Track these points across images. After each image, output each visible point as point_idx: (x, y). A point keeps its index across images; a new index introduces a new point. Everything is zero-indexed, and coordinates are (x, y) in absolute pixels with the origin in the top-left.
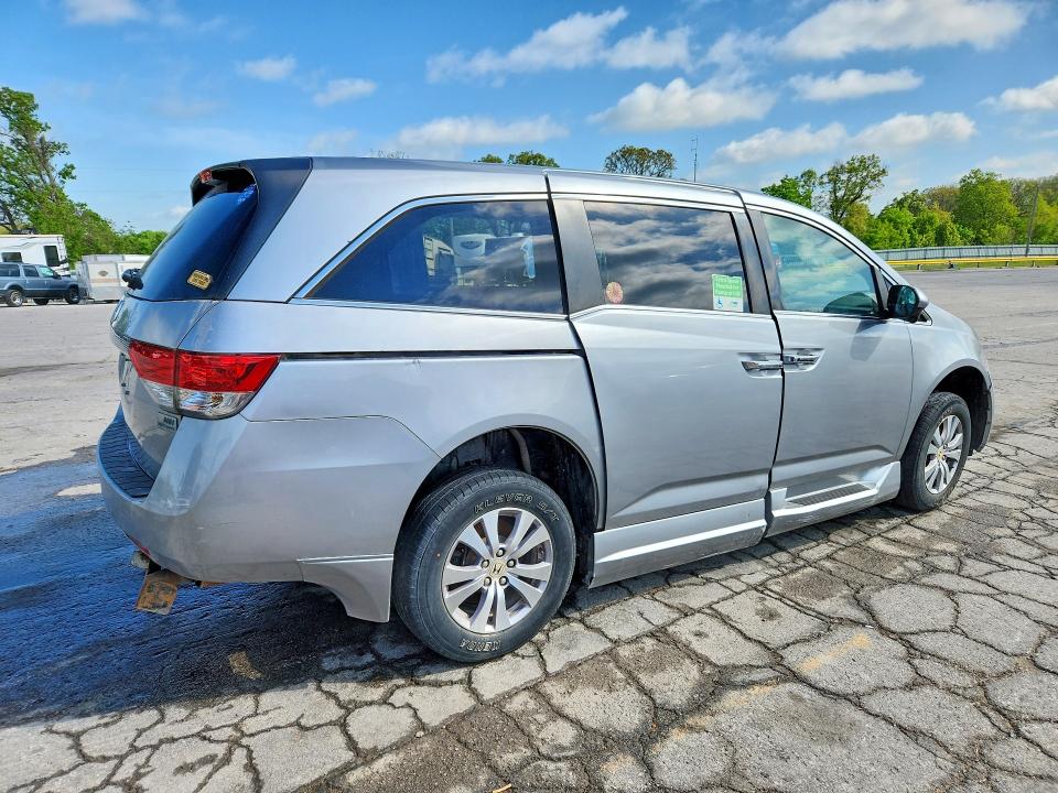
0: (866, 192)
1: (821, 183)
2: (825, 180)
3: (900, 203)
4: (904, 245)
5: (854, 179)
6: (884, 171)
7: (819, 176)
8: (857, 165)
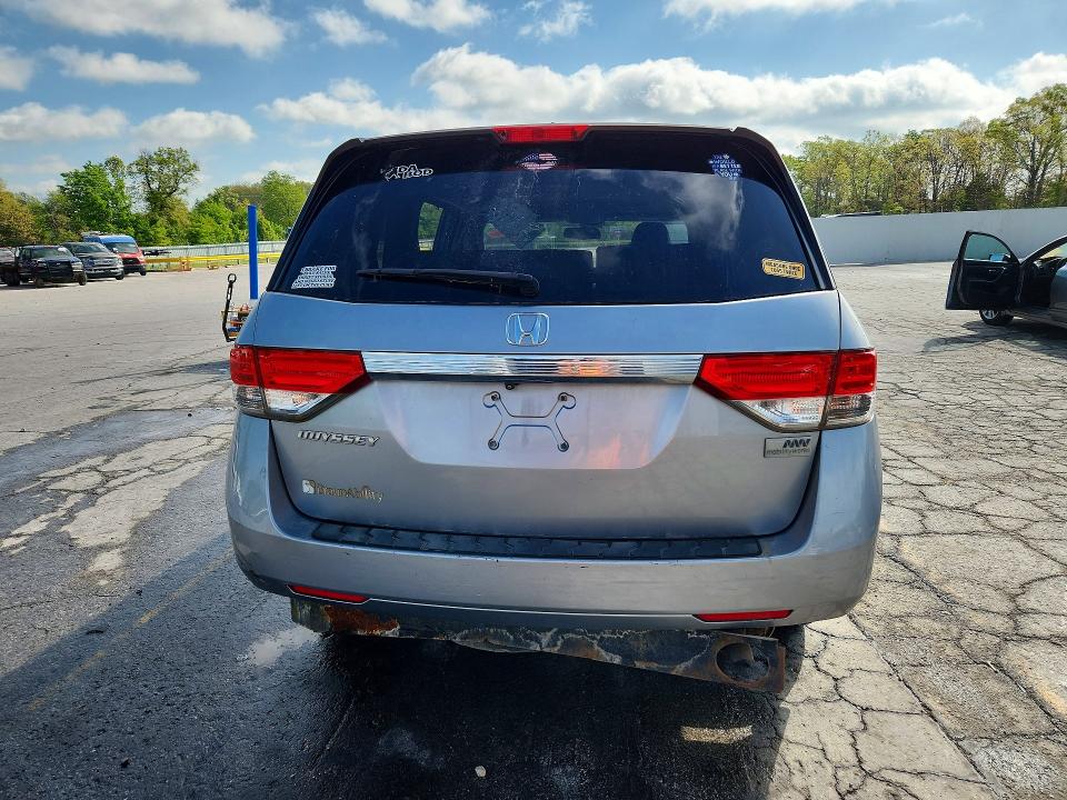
0: (182, 186)
1: (131, 173)
2: (134, 169)
3: (216, 198)
4: (229, 239)
5: (166, 171)
6: (195, 166)
7: (126, 164)
8: (165, 156)
